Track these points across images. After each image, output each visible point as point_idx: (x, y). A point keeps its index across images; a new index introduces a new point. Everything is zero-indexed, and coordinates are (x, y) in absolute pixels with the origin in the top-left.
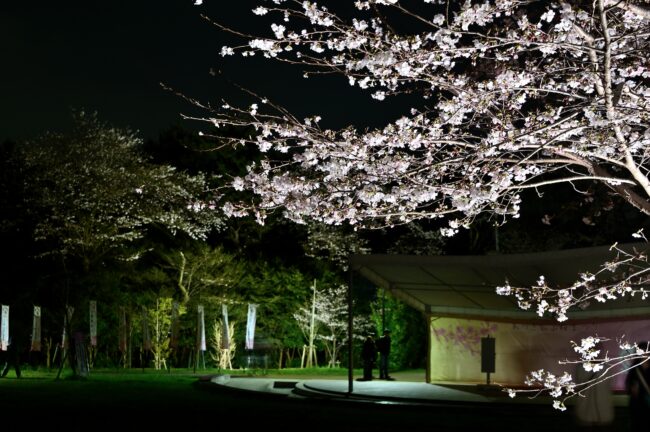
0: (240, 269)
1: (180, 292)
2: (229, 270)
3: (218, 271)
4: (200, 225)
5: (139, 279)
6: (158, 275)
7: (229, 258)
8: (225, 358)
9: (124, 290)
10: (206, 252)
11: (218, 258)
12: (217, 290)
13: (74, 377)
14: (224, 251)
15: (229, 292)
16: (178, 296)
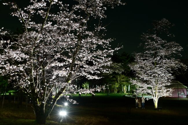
0: (127, 78)
1: (118, 81)
2: (125, 78)
3: (123, 78)
4: (120, 71)
5: (112, 80)
6: (115, 79)
7: (125, 76)
8: (125, 92)
9: (110, 81)
10: (121, 75)
11: (123, 76)
12: (123, 81)
13: (108, 95)
14: (124, 75)
15: (125, 81)
16: (118, 82)
